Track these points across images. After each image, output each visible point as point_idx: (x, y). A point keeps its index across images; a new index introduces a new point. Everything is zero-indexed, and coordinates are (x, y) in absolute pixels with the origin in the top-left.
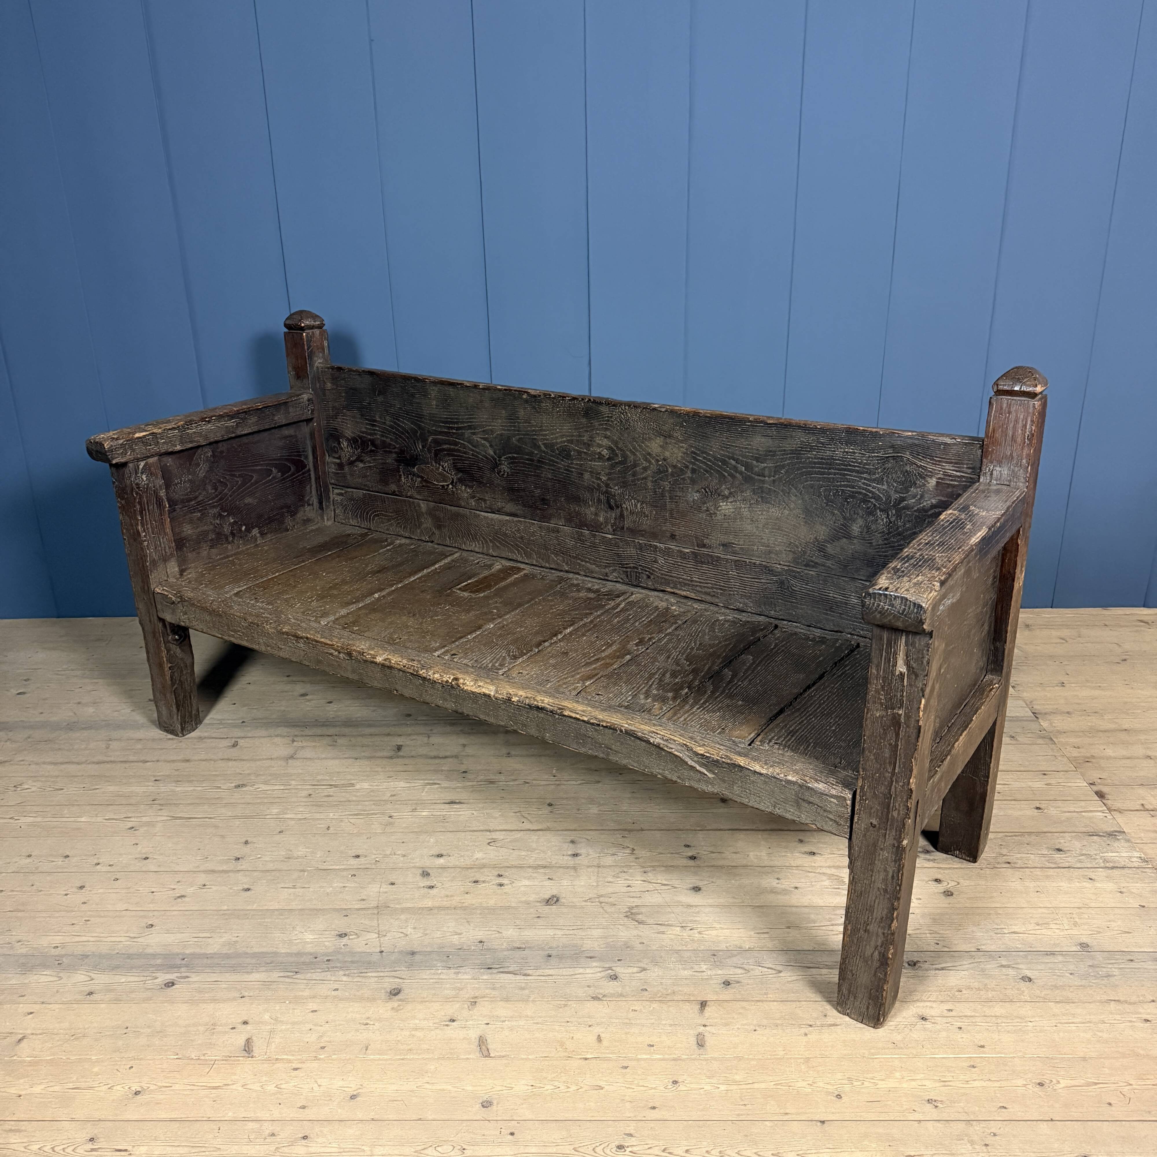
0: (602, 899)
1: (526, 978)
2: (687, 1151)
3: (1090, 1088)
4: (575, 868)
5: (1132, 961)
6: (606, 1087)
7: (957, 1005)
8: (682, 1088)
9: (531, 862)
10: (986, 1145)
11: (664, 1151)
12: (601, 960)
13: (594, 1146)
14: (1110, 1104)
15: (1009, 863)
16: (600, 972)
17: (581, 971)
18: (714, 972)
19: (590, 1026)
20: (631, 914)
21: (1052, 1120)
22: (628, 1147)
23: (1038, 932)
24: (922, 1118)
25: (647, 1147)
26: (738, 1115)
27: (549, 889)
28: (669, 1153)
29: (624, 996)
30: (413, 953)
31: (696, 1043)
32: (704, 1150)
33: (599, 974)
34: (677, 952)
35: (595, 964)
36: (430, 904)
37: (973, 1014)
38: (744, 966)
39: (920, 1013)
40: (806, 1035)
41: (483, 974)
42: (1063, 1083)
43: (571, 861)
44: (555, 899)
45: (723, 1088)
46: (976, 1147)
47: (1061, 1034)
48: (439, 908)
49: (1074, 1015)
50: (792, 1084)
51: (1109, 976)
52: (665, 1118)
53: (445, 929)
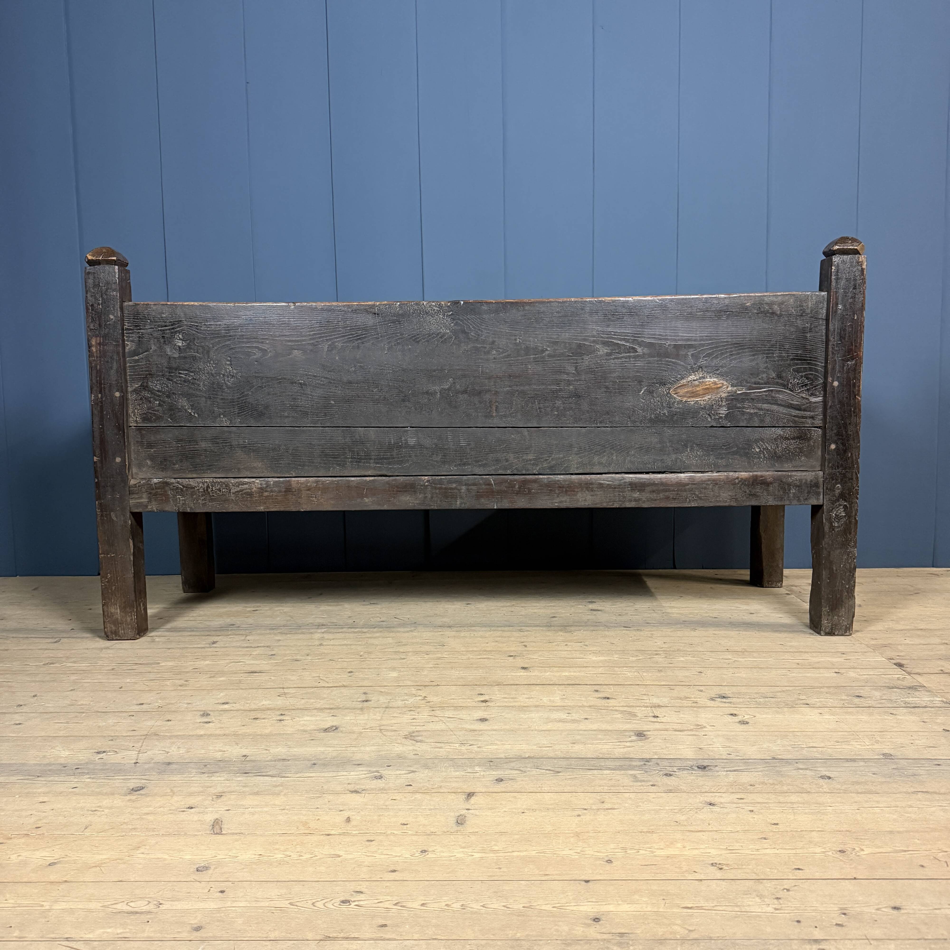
0: (382, 728)
1: (283, 779)
2: (423, 905)
3: (899, 854)
4: (362, 709)
5: (939, 765)
6: (344, 855)
7: (749, 795)
8: (431, 855)
9: (318, 706)
10: (778, 898)
11: (396, 904)
12: (368, 766)
13: (314, 901)
14: (922, 866)
15: (807, 704)
16: (365, 774)
17: (345, 773)
18: (488, 773)
19: (341, 811)
20: (411, 736)
21: (855, 879)
22: (354, 901)
23: (837, 747)
24: (702, 877)
25: (376, 901)
26: (491, 876)
27: (330, 722)
28: (401, 906)
29: (385, 790)
30: (169, 764)
31: (456, 821)
32: (444, 904)
33: (364, 776)
34: (452, 760)
35: (360, 769)
36: (202, 733)
37: (766, 801)
38: (521, 769)
39: (709, 801)
40: (579, 816)
41: (239, 777)
42: (867, 851)
43: (360, 705)
44: (334, 728)
45: (477, 855)
46: (766, 900)
47: (864, 815)
48: (211, 735)
49: (878, 802)
50: (557, 852)
51: (915, 775)
52: (405, 879)
53: (211, 748)
